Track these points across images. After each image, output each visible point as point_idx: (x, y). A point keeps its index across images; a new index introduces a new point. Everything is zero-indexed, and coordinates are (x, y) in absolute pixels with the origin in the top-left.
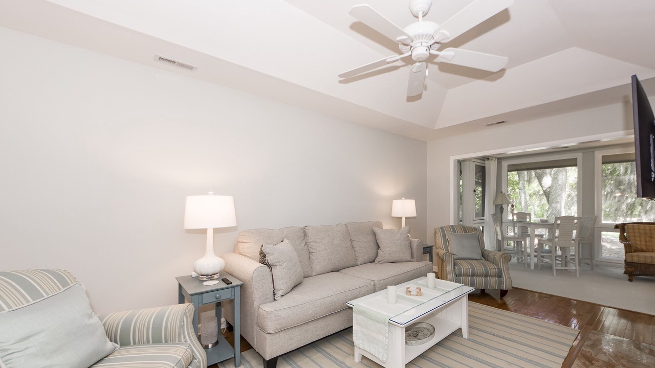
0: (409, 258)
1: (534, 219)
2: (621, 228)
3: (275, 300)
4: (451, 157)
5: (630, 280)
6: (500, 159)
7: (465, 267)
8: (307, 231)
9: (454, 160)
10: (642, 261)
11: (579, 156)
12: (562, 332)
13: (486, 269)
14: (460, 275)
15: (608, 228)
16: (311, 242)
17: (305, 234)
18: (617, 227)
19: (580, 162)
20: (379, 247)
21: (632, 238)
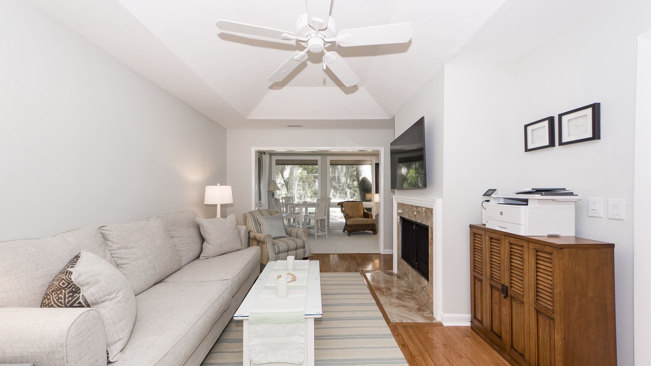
0: (239, 247)
1: (296, 201)
2: (341, 205)
3: (109, 362)
4: (252, 148)
5: (349, 236)
6: (272, 154)
7: (282, 245)
8: (107, 232)
9: (255, 151)
10: (354, 223)
11: (318, 158)
12: (353, 277)
13: (296, 244)
14: (279, 253)
15: (334, 206)
16: (119, 249)
17: (105, 238)
18: (339, 204)
19: (319, 163)
20: (203, 240)
21: (347, 210)
